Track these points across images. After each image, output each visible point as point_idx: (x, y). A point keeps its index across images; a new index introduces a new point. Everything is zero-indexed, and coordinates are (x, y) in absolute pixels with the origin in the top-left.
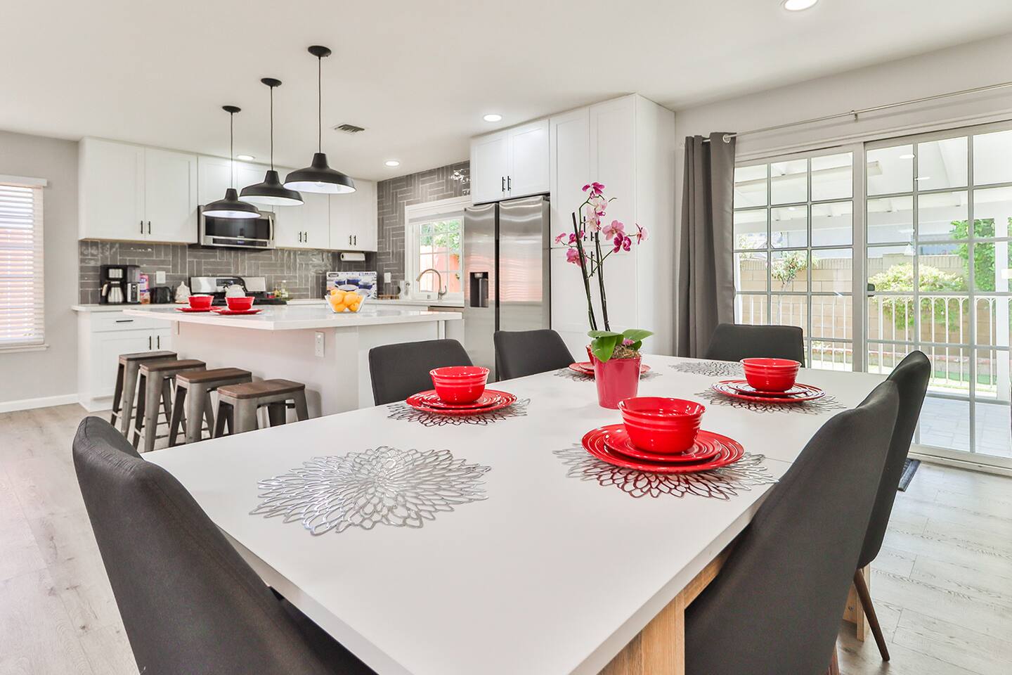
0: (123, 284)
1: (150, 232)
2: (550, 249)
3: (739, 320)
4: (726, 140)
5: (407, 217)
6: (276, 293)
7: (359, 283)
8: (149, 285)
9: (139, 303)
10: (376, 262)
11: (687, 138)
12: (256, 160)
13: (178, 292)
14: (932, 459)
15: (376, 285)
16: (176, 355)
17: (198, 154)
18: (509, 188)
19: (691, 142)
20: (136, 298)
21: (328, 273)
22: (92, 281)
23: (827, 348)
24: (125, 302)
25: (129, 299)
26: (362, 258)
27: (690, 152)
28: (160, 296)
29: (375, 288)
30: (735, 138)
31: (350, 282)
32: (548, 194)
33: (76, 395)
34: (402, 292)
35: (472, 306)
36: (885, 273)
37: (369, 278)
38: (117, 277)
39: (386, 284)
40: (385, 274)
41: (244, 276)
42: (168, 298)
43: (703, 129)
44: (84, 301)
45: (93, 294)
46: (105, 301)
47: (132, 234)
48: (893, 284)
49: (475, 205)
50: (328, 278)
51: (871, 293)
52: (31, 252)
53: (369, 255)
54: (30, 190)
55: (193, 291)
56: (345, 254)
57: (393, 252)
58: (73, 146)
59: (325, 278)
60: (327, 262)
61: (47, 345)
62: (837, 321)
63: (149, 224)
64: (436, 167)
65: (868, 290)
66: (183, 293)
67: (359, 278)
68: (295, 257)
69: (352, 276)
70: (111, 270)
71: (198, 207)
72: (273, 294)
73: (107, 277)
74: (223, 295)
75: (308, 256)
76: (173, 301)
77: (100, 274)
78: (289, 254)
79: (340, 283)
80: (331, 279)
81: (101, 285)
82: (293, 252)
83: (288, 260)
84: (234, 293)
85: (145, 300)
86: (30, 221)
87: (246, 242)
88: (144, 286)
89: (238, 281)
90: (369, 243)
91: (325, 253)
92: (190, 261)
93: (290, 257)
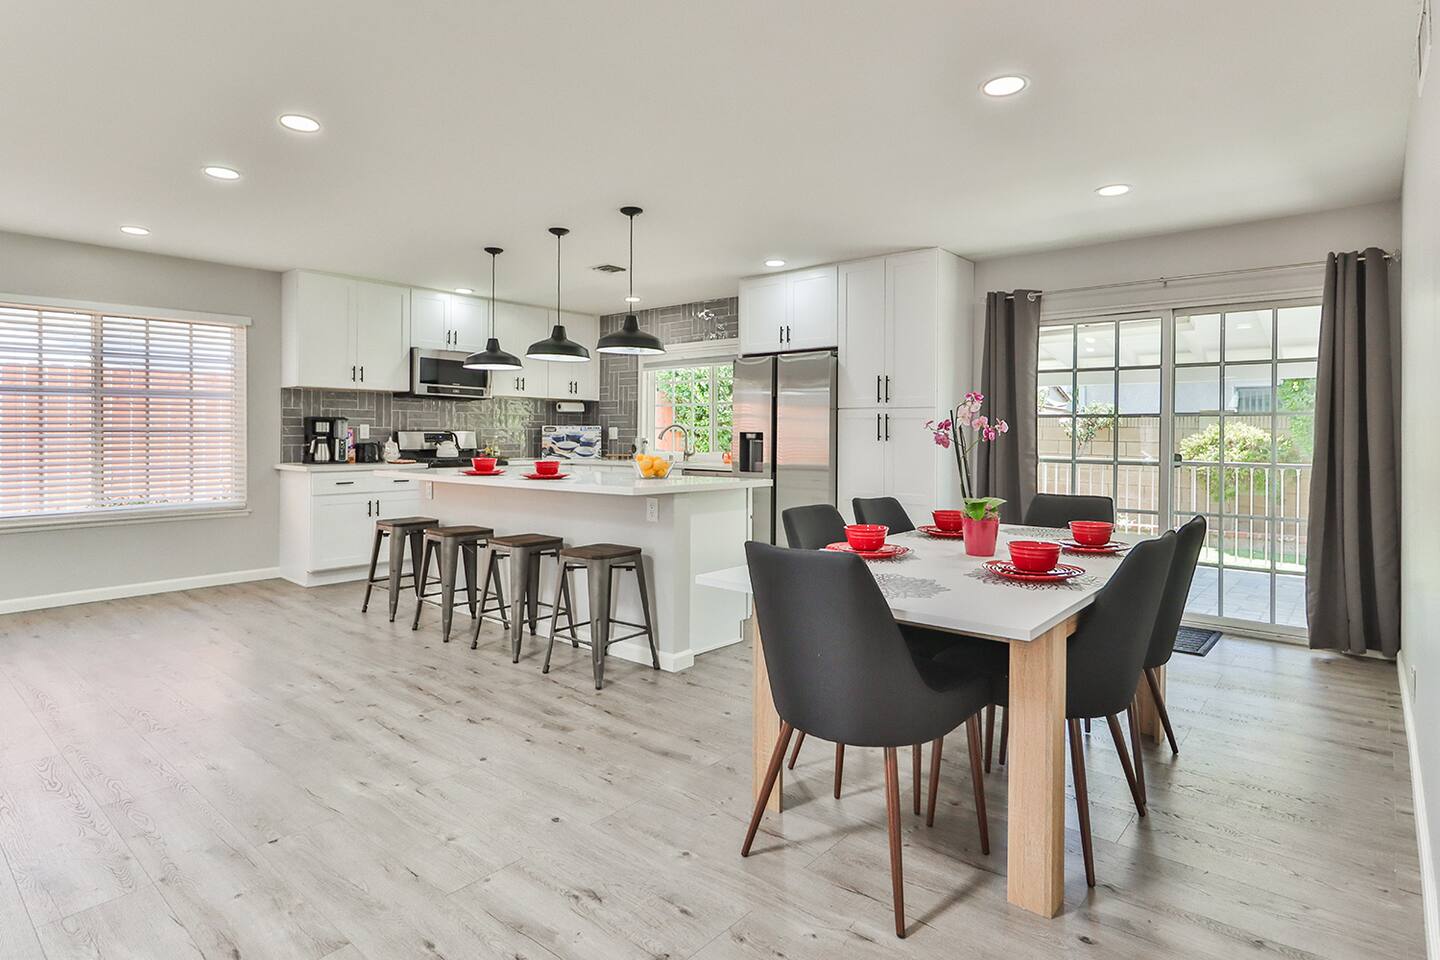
0: (330, 439)
1: (362, 379)
2: (837, 409)
3: (1043, 488)
4: (1031, 297)
5: (641, 360)
6: (487, 450)
7: (581, 439)
8: (354, 440)
9: (347, 462)
10: (597, 414)
11: (989, 293)
12: (475, 294)
13: (385, 449)
14: (1233, 630)
15: (600, 442)
16: (437, 521)
17: (412, 287)
18: (788, 340)
19: (993, 298)
20: (344, 456)
21: (543, 427)
22: (297, 436)
23: (1132, 524)
24: (332, 460)
25: (337, 458)
26: (580, 408)
27: (992, 309)
28: (366, 453)
29: (598, 446)
30: (1040, 297)
31: (570, 438)
32: (836, 349)
33: (279, 568)
34: (638, 451)
35: (741, 470)
36: (1202, 434)
37: (592, 433)
38: (324, 431)
39: (611, 440)
40: (610, 428)
42: (377, 456)
43: (1007, 284)
44: (286, 460)
45: (299, 451)
46: (309, 459)
47: (342, 382)
48: (1210, 447)
49: (745, 356)
50: (544, 433)
51: (1178, 463)
52: (233, 402)
53: (588, 404)
54: (229, 330)
55: (400, 447)
56: (563, 404)
57: (621, 402)
58: (276, 278)
59: (539, 433)
60: (542, 412)
61: (250, 510)
62: (1144, 492)
63: (362, 370)
64: (681, 304)
65: (1176, 460)
66: (391, 450)
67: (581, 433)
68: (506, 409)
69: (573, 431)
70: (317, 424)
71: (412, 350)
72: (484, 452)
73: (314, 432)
74: (432, 453)
75: (518, 405)
76: (381, 460)
77: (306, 428)
78: (500, 403)
79: (558, 439)
80: (548, 434)
81: (307, 440)
82: (502, 401)
83: (499, 410)
84: (447, 450)
85: (352, 459)
86: (229, 366)
87: (462, 391)
88: (349, 442)
89: (449, 436)
90: (590, 391)
91: (539, 403)
92: (395, 412)
93: (500, 408)
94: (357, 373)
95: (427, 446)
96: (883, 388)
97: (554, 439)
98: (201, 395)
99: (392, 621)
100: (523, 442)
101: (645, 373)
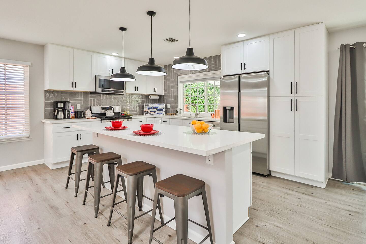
0: (64, 110)
1: (76, 87)
2: (269, 97)
5: (179, 80)
6: (125, 113)
7: (158, 108)
8: (74, 110)
9: (71, 118)
10: (163, 100)
11: (342, 45)
13: (86, 113)
15: (164, 109)
16: (98, 147)
17: (96, 52)
18: (245, 68)
20: (70, 116)
21: (145, 104)
22: (50, 108)
24: (64, 118)
25: (66, 117)
26: (157, 97)
28: (79, 115)
29: (164, 111)
31: (154, 108)
32: (268, 71)
33: (44, 160)
34: (179, 113)
35: (224, 122)
37: (161, 106)
38: (61, 107)
39: (168, 109)
40: (168, 104)
41: (112, 106)
42: (83, 116)
44: (46, 118)
45: (50, 114)
46: (56, 118)
47: (68, 88)
49: (224, 76)
50: (145, 106)
52: (23, 96)
53: (160, 96)
54: (23, 67)
55: (92, 113)
56: (151, 96)
57: (171, 95)
58: (42, 47)
59: (143, 106)
60: (144, 99)
61: (31, 138)
63: (75, 83)
66: (88, 113)
67: (158, 106)
68: (132, 97)
69: (155, 105)
70: (58, 104)
71: (95, 76)
72: (124, 113)
73: (57, 107)
74: (104, 114)
75: (136, 96)
76: (84, 117)
77: (54, 106)
78: (129, 96)
79: (150, 108)
80: (146, 106)
81: (54, 110)
82: (131, 95)
83: (129, 98)
84: (110, 113)
85: (73, 117)
86: (23, 81)
87: (115, 91)
88: (72, 111)
89: (111, 108)
90: (161, 91)
91: (143, 96)
92: (90, 99)
93: (130, 97)
94: (74, 84)
95: (103, 111)
96: (294, 88)
97: (149, 108)
98: (10, 93)
99: (76, 196)
100: (138, 109)
101: (180, 85)
